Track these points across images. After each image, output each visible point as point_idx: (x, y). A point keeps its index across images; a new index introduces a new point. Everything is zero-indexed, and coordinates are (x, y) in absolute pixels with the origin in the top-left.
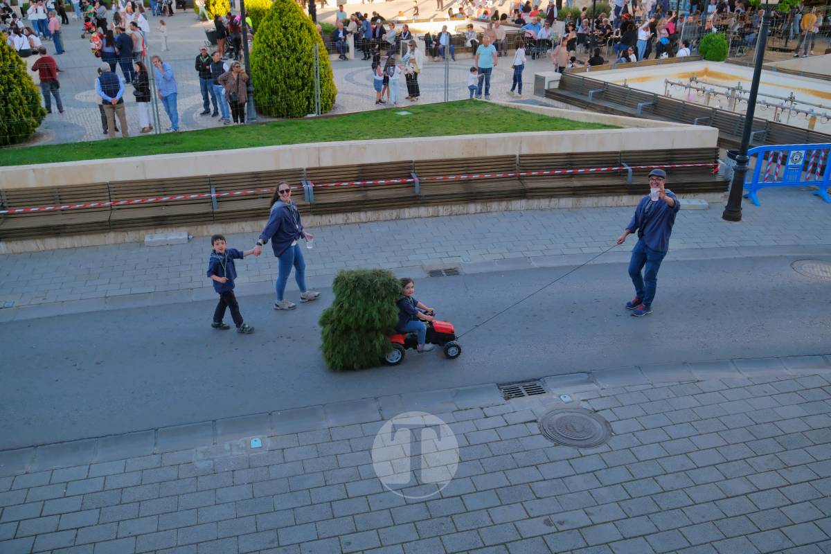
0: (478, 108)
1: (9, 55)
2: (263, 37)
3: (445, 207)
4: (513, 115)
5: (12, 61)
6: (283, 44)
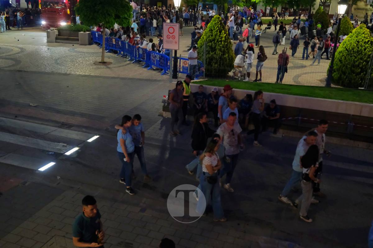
1: (227, 40)
2: (345, 45)
5: (228, 42)
6: (355, 50)
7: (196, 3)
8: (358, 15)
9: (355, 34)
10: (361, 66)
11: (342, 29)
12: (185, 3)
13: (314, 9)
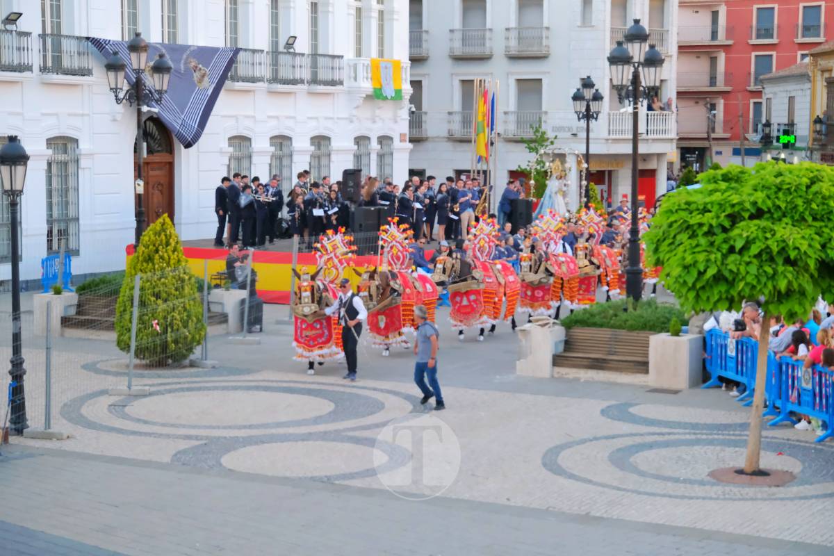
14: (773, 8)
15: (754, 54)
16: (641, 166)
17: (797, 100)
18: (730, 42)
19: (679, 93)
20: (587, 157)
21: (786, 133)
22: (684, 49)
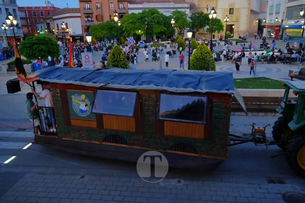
0: (266, 80)
3: (251, 113)
4: (279, 83)
7: (103, 38)
8: (201, 37)
9: (199, 49)
10: (205, 67)
11: (192, 46)
12: (95, 39)
13: (175, 36)
14: (35, 12)
15: (34, 19)
16: (16, 38)
17: (42, 27)
18: (29, 17)
19: (22, 26)
20: (7, 37)
21: (41, 32)
22: (21, 18)
